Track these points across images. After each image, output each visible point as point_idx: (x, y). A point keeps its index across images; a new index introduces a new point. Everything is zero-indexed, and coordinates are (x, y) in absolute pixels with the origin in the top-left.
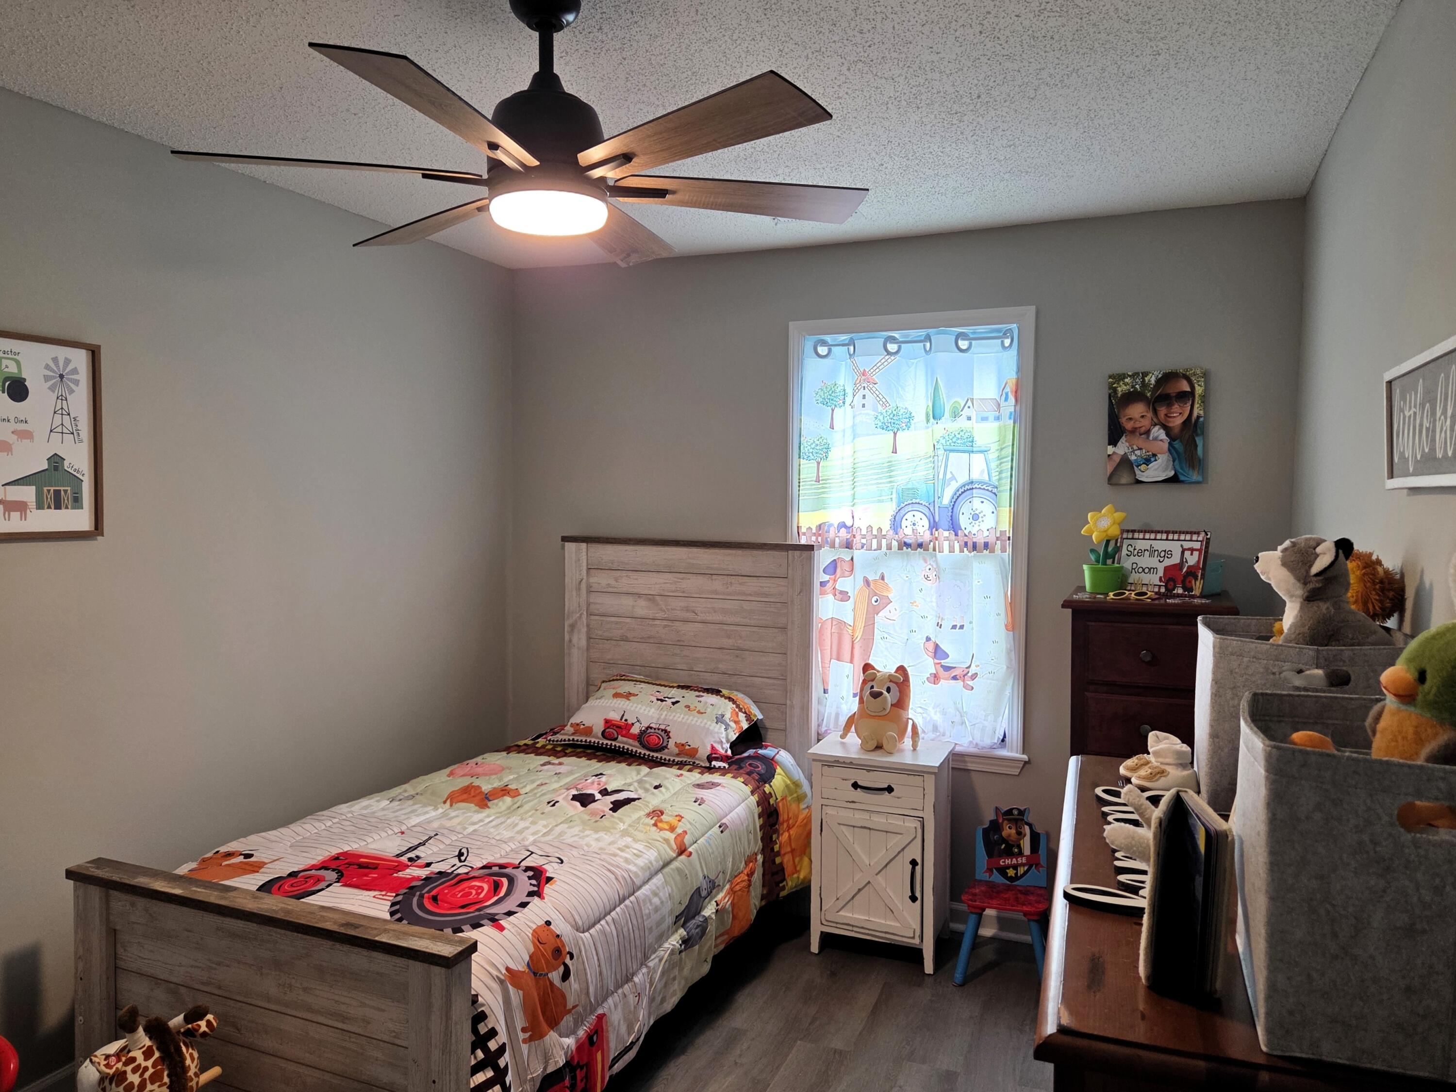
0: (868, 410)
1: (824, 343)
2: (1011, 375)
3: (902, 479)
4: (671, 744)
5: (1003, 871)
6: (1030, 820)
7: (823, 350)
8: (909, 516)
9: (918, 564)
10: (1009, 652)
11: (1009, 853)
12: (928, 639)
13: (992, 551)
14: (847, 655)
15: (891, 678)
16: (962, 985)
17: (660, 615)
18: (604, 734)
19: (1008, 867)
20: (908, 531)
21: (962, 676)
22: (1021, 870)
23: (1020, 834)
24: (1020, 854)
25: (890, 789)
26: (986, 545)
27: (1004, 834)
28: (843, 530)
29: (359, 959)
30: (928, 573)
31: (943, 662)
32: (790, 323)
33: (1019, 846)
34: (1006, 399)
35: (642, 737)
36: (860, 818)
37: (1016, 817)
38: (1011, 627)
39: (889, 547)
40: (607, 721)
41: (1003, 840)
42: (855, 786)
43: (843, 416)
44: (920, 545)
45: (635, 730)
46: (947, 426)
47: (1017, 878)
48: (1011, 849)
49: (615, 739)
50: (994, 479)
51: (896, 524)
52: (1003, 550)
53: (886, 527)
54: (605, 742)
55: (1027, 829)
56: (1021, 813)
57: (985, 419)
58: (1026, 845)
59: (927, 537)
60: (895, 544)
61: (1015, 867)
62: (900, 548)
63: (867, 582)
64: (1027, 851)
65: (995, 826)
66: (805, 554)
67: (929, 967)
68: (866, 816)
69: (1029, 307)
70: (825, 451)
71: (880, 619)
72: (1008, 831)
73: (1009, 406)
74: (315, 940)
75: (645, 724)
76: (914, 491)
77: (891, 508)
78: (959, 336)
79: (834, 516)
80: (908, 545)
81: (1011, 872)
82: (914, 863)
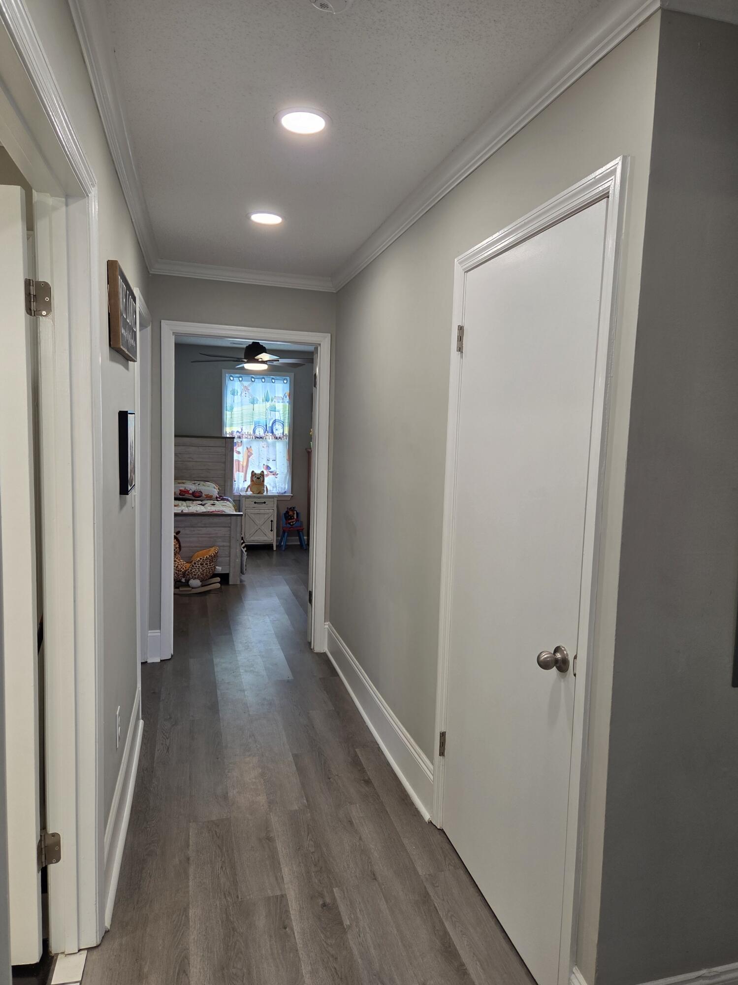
0: (247, 398)
1: (232, 376)
2: (288, 391)
3: (256, 419)
4: (203, 495)
5: (289, 523)
6: (296, 510)
7: (232, 378)
8: (258, 429)
9: (261, 443)
10: (288, 467)
11: (291, 519)
12: (264, 465)
13: (281, 439)
14: (241, 470)
15: (260, 474)
16: (284, 551)
17: (180, 460)
18: (180, 494)
19: (291, 522)
20: (258, 434)
21: (275, 474)
22: (294, 523)
23: (294, 514)
24: (294, 519)
25: (265, 503)
26: (280, 438)
27: (290, 514)
28: (238, 433)
29: (216, 520)
30: (263, 445)
31: (270, 470)
32: (223, 370)
33: (293, 516)
34: (286, 397)
35: (194, 494)
36: (257, 511)
37: (292, 509)
38: (289, 460)
39: (252, 438)
40: (180, 490)
41: (289, 515)
42: (255, 503)
43: (237, 398)
44: (261, 438)
45: (191, 492)
46: (268, 404)
47: (293, 525)
48: (291, 517)
49: (184, 495)
50: (282, 419)
51: (254, 432)
52: (286, 439)
53: (252, 432)
54: (180, 496)
55: (295, 512)
56: (294, 508)
57: (279, 402)
58: (295, 515)
59: (263, 435)
60: (254, 437)
61: (293, 522)
62: (255, 438)
63: (247, 448)
64: (295, 518)
65: (287, 512)
66: (232, 440)
67: (275, 549)
68: (258, 510)
69: (291, 373)
70: (232, 409)
71: (250, 459)
72: (291, 513)
73: (287, 399)
74: (203, 518)
75: (193, 490)
76: (259, 422)
77: (253, 427)
78: (273, 378)
79: (236, 429)
80: (258, 438)
81: (292, 524)
82: (272, 521)
